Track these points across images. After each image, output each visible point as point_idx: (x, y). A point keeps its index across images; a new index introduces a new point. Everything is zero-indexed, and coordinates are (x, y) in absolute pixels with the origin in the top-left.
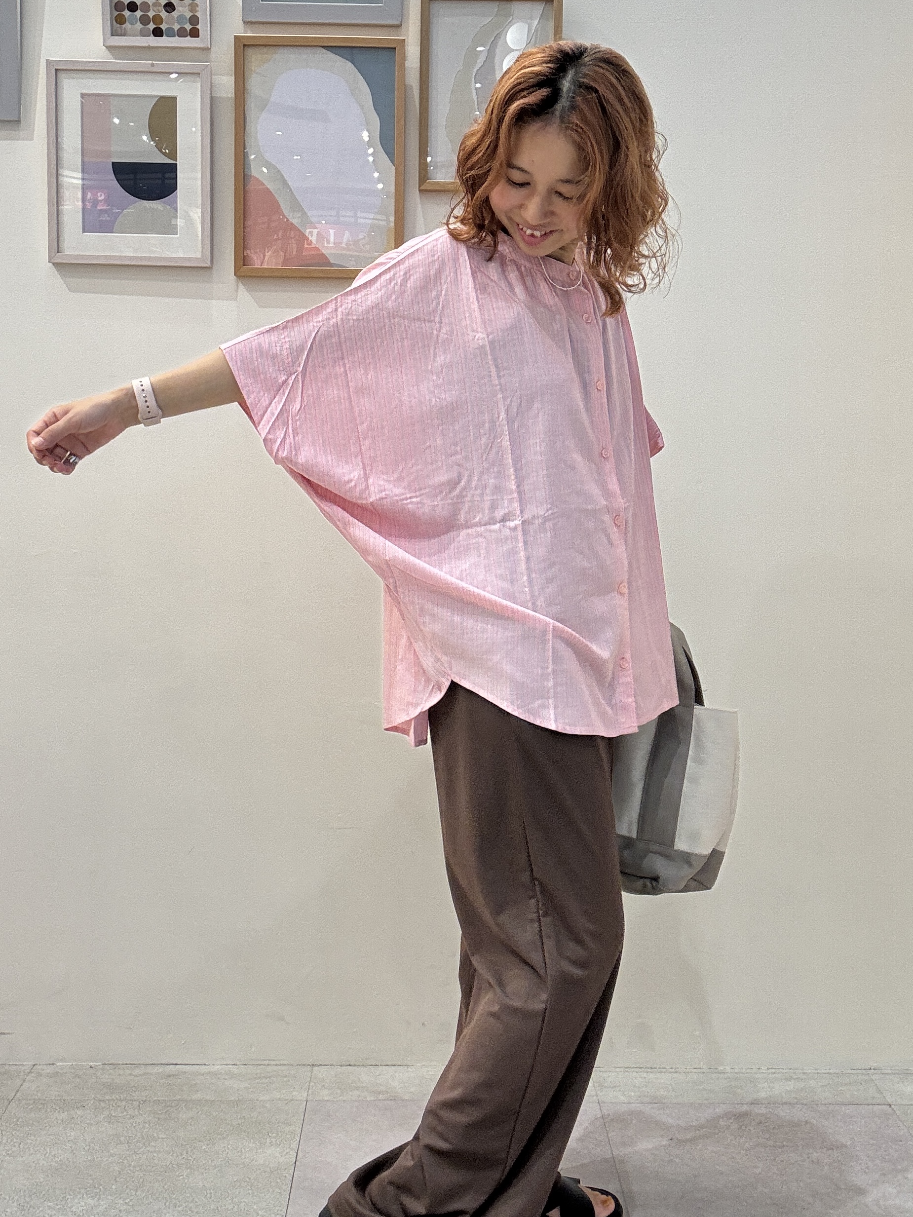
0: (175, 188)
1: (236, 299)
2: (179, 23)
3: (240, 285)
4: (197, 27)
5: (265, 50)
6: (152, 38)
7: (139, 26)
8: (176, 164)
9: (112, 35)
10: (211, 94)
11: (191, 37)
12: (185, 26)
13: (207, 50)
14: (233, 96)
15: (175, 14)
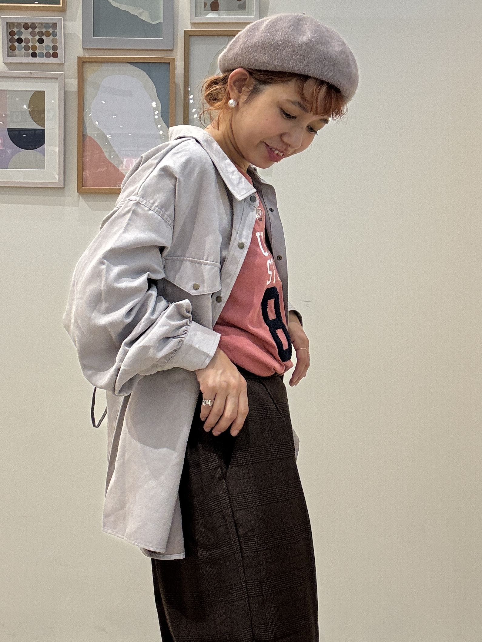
0: (43, 143)
1: (78, 206)
2: (46, 50)
3: (81, 197)
4: (56, 51)
5: (95, 64)
6: (31, 58)
7: (23, 51)
8: (44, 130)
9: (8, 57)
10: (64, 89)
11: (53, 57)
12: (49, 51)
13: (62, 64)
14: (77, 90)
15: (44, 44)
